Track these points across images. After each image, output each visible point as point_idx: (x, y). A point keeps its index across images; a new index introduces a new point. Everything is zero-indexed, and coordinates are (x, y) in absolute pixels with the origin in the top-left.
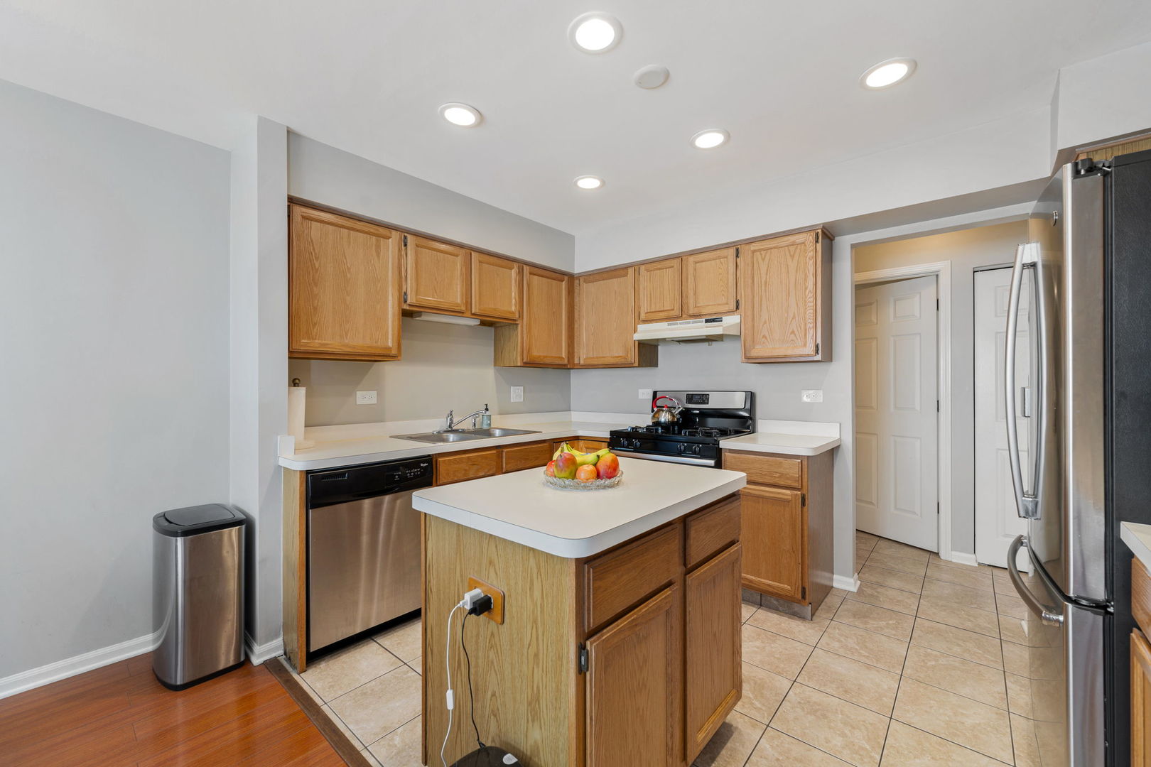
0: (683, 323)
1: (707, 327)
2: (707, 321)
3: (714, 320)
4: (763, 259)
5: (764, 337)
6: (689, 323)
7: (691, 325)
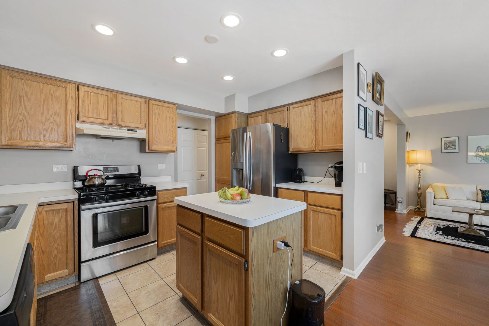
0: (113, 128)
1: (128, 133)
2: (129, 130)
3: (132, 130)
4: (157, 109)
5: (157, 142)
6: (118, 129)
7: (119, 130)
